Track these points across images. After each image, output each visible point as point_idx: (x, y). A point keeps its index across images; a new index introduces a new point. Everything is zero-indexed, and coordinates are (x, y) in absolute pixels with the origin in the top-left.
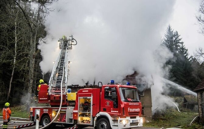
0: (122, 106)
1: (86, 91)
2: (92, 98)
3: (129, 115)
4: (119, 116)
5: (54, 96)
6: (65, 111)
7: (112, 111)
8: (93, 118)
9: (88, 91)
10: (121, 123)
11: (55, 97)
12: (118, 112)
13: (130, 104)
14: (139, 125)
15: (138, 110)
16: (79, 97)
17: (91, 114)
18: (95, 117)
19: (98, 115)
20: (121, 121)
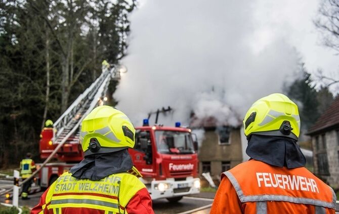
0: (159, 161)
3: (172, 175)
4: (153, 178)
7: (143, 170)
10: (156, 188)
12: (152, 170)
13: (173, 157)
14: (191, 192)
15: (190, 167)
20: (156, 186)
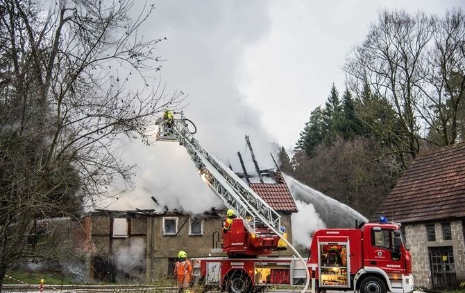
1: (335, 233)
2: (348, 244)
4: (402, 272)
5: (264, 239)
6: (289, 266)
7: (388, 266)
8: (353, 276)
9: (338, 233)
11: (264, 241)
12: (400, 266)
16: (318, 243)
17: (349, 270)
18: (355, 275)
19: (362, 272)
20: (407, 280)
